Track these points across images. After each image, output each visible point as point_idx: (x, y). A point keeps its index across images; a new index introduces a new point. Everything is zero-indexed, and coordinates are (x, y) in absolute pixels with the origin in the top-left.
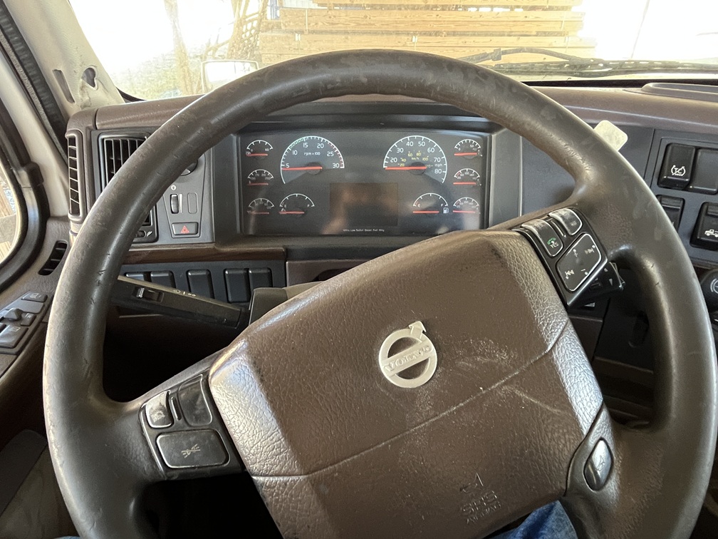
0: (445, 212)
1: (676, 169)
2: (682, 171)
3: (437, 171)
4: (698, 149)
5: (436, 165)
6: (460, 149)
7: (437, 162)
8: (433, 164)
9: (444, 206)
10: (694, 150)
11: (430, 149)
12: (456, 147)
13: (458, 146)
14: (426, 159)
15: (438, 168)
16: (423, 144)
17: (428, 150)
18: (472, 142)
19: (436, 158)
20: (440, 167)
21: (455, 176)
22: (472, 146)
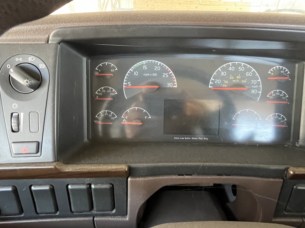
3: (253, 91)
5: (253, 86)
6: (272, 74)
7: (253, 84)
8: (250, 85)
11: (249, 73)
12: (269, 72)
13: (271, 72)
14: (244, 81)
15: (254, 89)
16: (243, 69)
17: (247, 74)
18: (283, 68)
19: (253, 81)
20: (256, 89)
21: (268, 96)
22: (282, 72)
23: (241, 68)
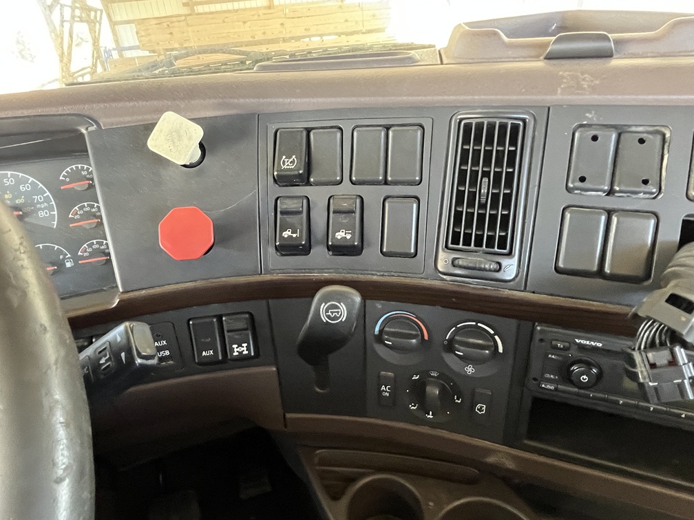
0: (68, 265)
1: (286, 160)
2: (293, 162)
3: (42, 214)
4: (308, 131)
5: (38, 206)
6: (68, 180)
7: (38, 203)
8: (33, 204)
9: (64, 259)
10: (305, 133)
11: (24, 187)
12: (61, 178)
13: (64, 176)
14: (21, 201)
15: (43, 210)
16: (12, 181)
17: (21, 188)
18: (84, 167)
19: (36, 197)
20: (45, 208)
21: (70, 216)
22: (84, 173)
23: (8, 181)
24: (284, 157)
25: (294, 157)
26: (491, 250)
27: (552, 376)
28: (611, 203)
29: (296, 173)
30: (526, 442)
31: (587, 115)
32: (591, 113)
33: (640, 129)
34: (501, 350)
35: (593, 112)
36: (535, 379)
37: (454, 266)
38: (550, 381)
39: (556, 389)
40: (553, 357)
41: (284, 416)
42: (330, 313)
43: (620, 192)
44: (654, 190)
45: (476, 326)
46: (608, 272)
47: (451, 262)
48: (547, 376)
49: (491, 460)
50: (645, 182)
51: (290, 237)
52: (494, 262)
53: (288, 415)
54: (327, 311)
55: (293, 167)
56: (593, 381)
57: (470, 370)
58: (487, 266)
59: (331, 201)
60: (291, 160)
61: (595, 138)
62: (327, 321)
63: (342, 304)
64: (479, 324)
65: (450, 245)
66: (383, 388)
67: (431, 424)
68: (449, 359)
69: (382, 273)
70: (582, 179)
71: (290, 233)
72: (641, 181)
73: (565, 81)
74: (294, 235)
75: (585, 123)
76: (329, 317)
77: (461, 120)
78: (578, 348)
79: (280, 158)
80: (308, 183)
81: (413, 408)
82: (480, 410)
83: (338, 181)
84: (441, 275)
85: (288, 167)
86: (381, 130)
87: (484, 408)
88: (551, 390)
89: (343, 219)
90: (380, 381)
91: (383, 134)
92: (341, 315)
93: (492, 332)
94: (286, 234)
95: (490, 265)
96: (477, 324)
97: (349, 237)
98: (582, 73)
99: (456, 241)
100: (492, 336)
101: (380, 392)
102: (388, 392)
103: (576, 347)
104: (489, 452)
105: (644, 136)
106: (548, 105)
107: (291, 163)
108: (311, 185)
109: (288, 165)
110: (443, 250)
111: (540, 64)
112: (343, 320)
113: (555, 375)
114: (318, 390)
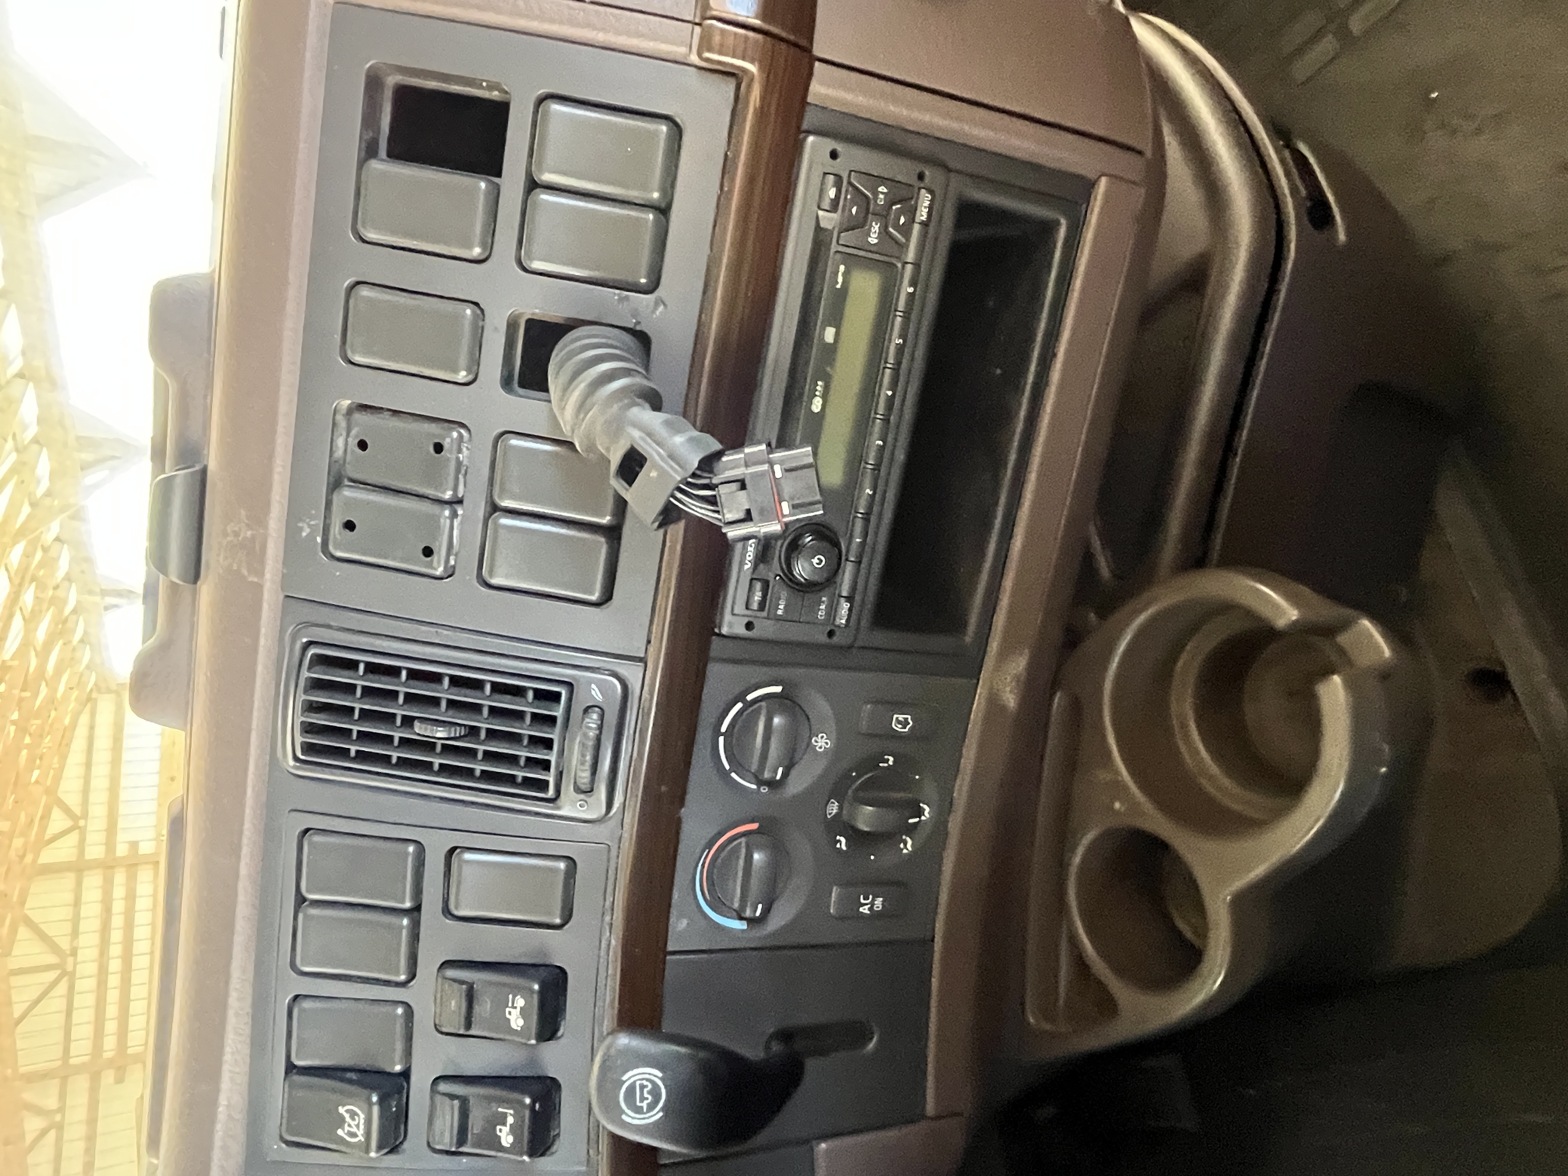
1: (347, 1128)
2: (353, 1115)
4: (291, 1068)
10: (297, 1078)
24: (340, 1132)
25: (341, 1110)
26: (559, 721)
27: (823, 607)
28: (476, 507)
29: (376, 1109)
30: (968, 639)
31: (304, 534)
32: (301, 529)
33: (340, 442)
34: (778, 689)
35: (300, 525)
36: (831, 634)
37: (592, 791)
38: (832, 610)
39: (850, 599)
40: (781, 607)
41: (932, 1119)
42: (644, 1105)
43: (455, 489)
44: (455, 435)
45: (728, 735)
46: (608, 518)
47: (582, 796)
48: (821, 614)
49: (1010, 699)
50: (439, 448)
51: (513, 1130)
52: (583, 719)
53: (930, 1108)
54: (639, 1110)
55: (362, 1116)
56: (825, 544)
57: (821, 743)
58: (592, 734)
59: (444, 1030)
60: (347, 1116)
61: (350, 526)
62: (662, 1109)
63: (624, 1078)
64: (723, 729)
65: (551, 793)
66: (865, 910)
67: (945, 808)
68: (797, 785)
69: (607, 928)
70: (428, 552)
71: (506, 1129)
72: (437, 455)
73: (235, 567)
74: (510, 1120)
75: (319, 540)
76: (651, 1107)
77: (296, 758)
78: (762, 562)
79: (342, 1141)
80: (406, 1074)
81: (909, 846)
82: (905, 723)
83: (405, 1012)
84: (614, 810)
85: (362, 1127)
86: (306, 916)
87: (901, 717)
88: (850, 610)
89: (484, 1008)
90: (850, 914)
91: (314, 912)
92: (647, 1080)
93: (739, 705)
94: (506, 1138)
95: (590, 728)
96: (722, 734)
97: (520, 1002)
98: (225, 535)
99: (542, 785)
100: (748, 705)
101: (875, 915)
102: (873, 900)
103: (762, 566)
104: (994, 703)
105: (353, 442)
106: (281, 597)
107: (353, 1119)
108: (410, 1067)
109: (358, 1126)
110: (559, 808)
111: (206, 589)
112: (660, 1075)
113: (820, 602)
114: (871, 1046)
